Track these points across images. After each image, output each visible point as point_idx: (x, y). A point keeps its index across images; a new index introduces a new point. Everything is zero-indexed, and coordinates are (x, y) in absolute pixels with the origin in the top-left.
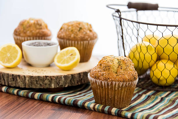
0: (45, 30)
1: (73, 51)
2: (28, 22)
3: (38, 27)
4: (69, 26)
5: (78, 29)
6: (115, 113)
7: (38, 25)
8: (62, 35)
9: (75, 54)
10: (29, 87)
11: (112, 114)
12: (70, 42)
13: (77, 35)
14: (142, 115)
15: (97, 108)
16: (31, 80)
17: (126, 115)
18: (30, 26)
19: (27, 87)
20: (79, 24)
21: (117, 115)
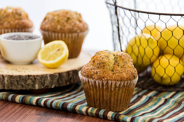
0: (25, 21)
1: (59, 45)
2: (5, 12)
3: (17, 17)
4: (54, 15)
5: (66, 19)
6: (112, 118)
7: (17, 14)
8: (47, 26)
9: (63, 49)
10: (8, 89)
11: (108, 118)
12: (56, 35)
13: (64, 26)
14: (143, 119)
15: (91, 113)
16: (11, 80)
17: (124, 120)
18: (8, 16)
19: (6, 88)
20: (67, 13)
21: (113, 119)
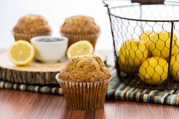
1: (85, 45)
3: (40, 23)
4: (73, 20)
5: (84, 23)
6: (147, 100)
7: (40, 21)
8: (69, 29)
9: (89, 48)
10: (49, 83)
11: (144, 101)
13: (84, 29)
14: (174, 99)
15: (128, 97)
16: (51, 76)
17: (159, 100)
18: (33, 22)
19: (47, 83)
20: (84, 17)
21: (149, 101)
